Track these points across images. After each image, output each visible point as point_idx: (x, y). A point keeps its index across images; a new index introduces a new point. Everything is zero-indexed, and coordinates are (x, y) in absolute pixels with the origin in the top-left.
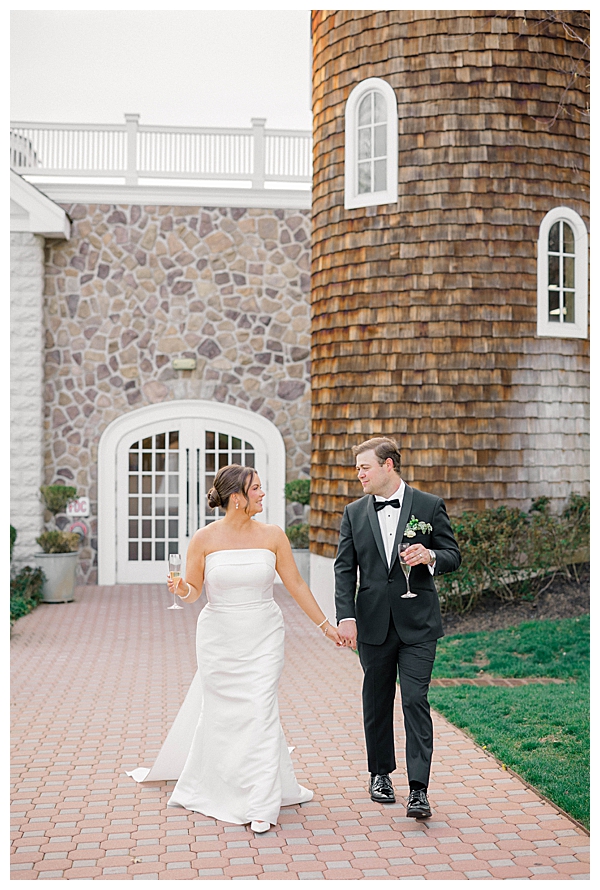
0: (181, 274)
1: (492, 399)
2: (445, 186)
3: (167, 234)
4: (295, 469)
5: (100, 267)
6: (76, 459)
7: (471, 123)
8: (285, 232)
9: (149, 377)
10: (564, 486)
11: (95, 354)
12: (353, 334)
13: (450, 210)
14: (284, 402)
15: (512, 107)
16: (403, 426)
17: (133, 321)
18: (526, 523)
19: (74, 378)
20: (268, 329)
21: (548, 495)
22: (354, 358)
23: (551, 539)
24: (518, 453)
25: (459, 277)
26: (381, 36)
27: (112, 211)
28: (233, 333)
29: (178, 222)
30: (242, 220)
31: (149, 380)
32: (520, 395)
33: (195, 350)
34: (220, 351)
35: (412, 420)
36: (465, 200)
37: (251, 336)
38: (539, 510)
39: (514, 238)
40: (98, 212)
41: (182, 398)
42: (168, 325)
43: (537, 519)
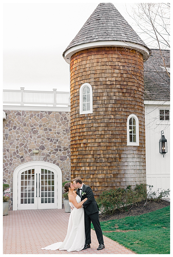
0: (35, 128)
1: (117, 161)
2: (104, 109)
3: (31, 118)
4: (64, 179)
5: (14, 126)
6: (7, 177)
7: (110, 94)
8: (62, 117)
9: (27, 155)
10: (134, 182)
11: (12, 149)
12: (82, 145)
13: (106, 115)
14: (62, 161)
15: (120, 90)
16: (95, 168)
17: (23, 140)
18: (126, 192)
19: (7, 155)
20: (57, 142)
21: (131, 185)
22: (82, 151)
23: (132, 196)
24: (123, 174)
25: (108, 131)
26: (88, 73)
27: (17, 112)
28: (48, 144)
29: (34, 115)
30: (50, 115)
31: (27, 156)
32: (123, 160)
33: (39, 148)
34: (45, 148)
35: (97, 166)
36: (109, 113)
37: (53, 144)
38: (129, 189)
39: (121, 122)
40: (13, 112)
41: (35, 161)
42: (32, 142)
43: (128, 191)
